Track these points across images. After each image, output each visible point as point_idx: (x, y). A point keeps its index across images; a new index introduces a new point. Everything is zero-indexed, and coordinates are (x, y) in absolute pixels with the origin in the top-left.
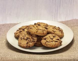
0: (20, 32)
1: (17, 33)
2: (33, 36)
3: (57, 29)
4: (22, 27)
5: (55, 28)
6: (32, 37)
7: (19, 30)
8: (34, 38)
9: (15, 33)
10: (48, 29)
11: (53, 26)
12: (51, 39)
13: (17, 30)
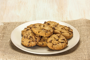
0: (27, 30)
1: (24, 32)
2: (37, 35)
3: (66, 30)
4: (30, 25)
5: (65, 29)
6: (35, 36)
7: (26, 28)
8: (37, 38)
9: (22, 31)
10: (55, 29)
11: (64, 26)
12: (56, 40)
13: (25, 28)
